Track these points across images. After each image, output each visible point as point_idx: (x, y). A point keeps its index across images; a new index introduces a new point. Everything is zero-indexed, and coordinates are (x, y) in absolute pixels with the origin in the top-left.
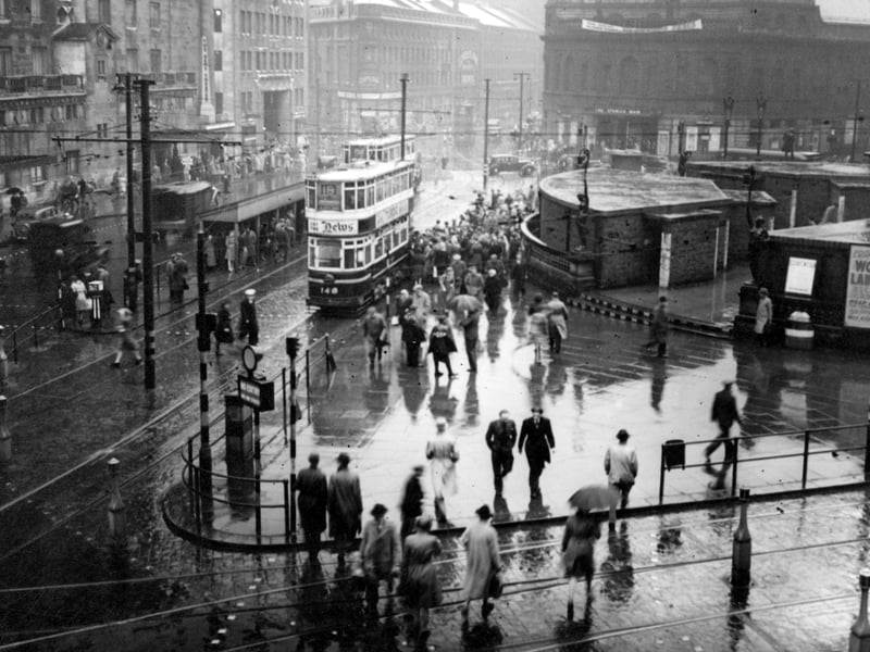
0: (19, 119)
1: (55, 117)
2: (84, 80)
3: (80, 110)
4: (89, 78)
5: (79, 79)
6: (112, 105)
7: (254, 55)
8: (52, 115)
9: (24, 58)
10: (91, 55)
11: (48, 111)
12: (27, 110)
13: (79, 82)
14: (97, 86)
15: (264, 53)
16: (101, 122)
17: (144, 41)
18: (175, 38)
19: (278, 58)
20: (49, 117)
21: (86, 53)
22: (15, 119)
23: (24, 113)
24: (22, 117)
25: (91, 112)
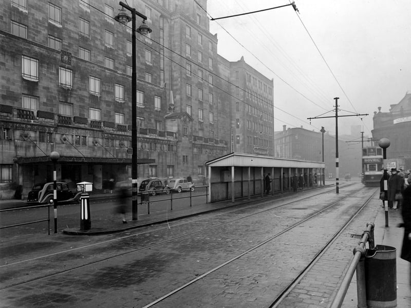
0: (144, 146)
1: (162, 149)
2: (177, 135)
3: (175, 148)
4: (179, 135)
5: (175, 134)
6: (190, 148)
7: (253, 138)
8: (161, 148)
9: (151, 123)
10: (181, 125)
11: (158, 146)
12: (148, 143)
13: (175, 136)
14: (183, 138)
15: (257, 138)
16: (185, 155)
17: (206, 127)
18: (220, 129)
19: (262, 141)
20: (159, 149)
21: (178, 123)
22: (142, 146)
23: (147, 145)
24: (145, 146)
25: (180, 150)
